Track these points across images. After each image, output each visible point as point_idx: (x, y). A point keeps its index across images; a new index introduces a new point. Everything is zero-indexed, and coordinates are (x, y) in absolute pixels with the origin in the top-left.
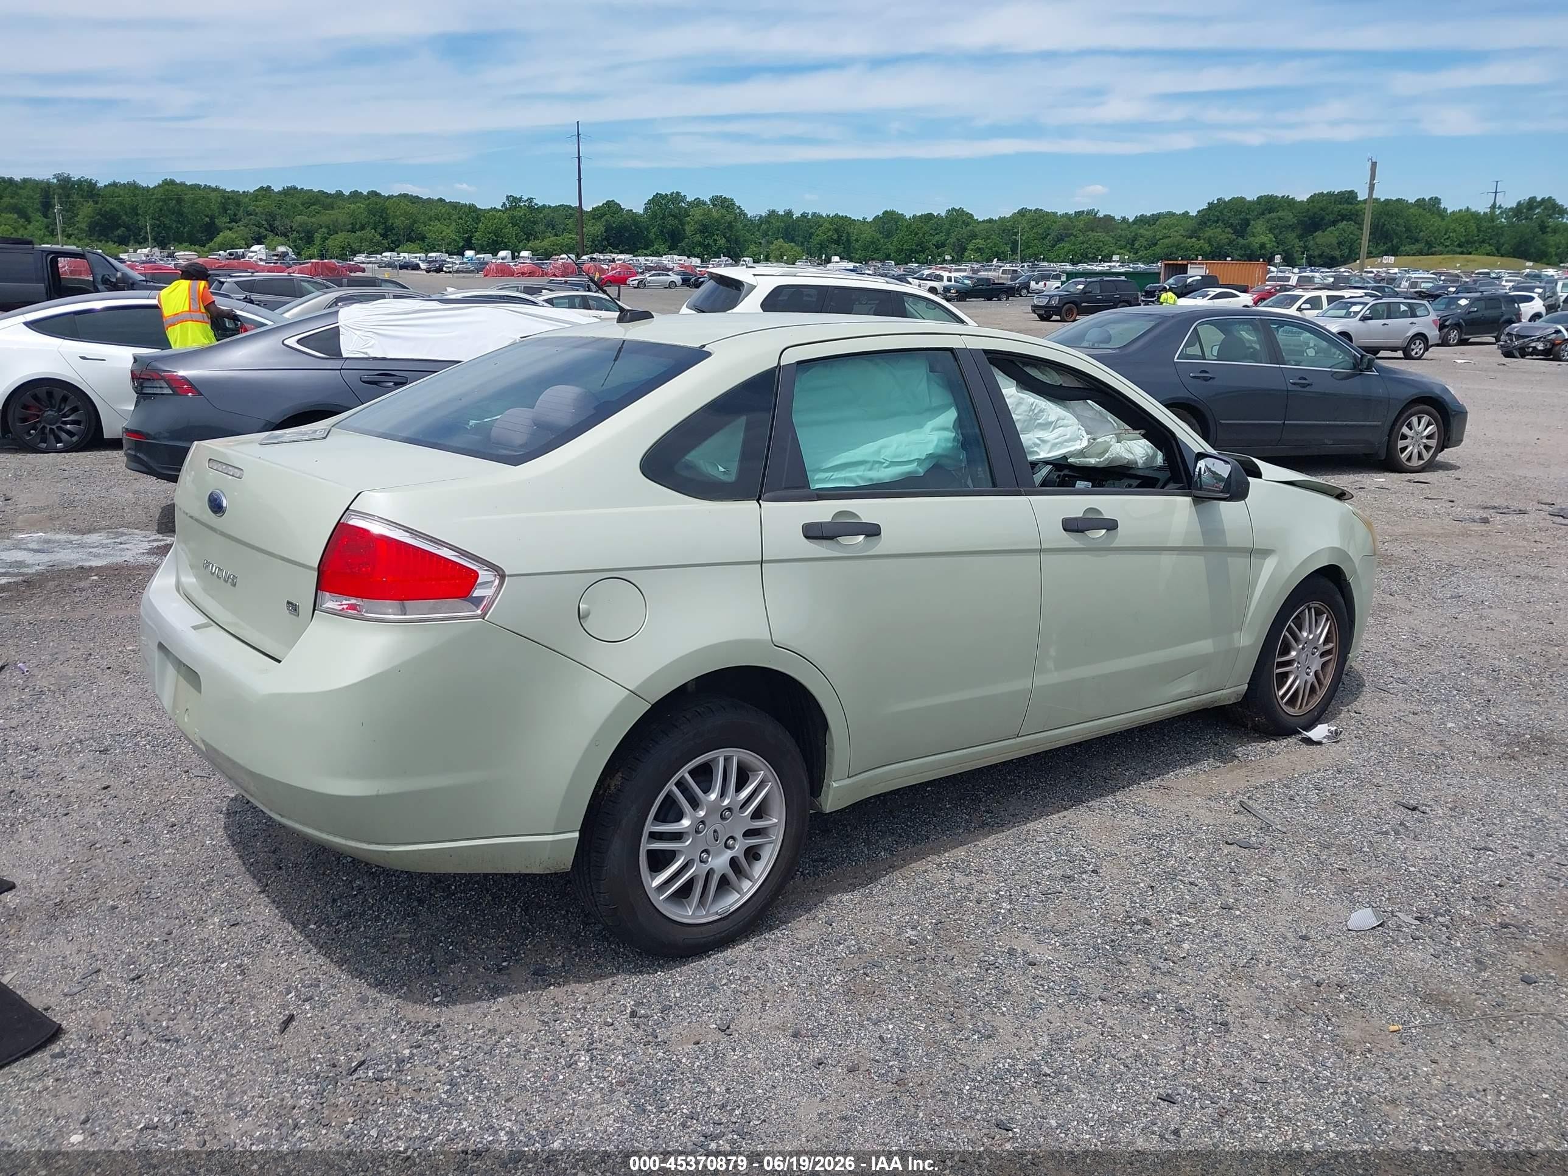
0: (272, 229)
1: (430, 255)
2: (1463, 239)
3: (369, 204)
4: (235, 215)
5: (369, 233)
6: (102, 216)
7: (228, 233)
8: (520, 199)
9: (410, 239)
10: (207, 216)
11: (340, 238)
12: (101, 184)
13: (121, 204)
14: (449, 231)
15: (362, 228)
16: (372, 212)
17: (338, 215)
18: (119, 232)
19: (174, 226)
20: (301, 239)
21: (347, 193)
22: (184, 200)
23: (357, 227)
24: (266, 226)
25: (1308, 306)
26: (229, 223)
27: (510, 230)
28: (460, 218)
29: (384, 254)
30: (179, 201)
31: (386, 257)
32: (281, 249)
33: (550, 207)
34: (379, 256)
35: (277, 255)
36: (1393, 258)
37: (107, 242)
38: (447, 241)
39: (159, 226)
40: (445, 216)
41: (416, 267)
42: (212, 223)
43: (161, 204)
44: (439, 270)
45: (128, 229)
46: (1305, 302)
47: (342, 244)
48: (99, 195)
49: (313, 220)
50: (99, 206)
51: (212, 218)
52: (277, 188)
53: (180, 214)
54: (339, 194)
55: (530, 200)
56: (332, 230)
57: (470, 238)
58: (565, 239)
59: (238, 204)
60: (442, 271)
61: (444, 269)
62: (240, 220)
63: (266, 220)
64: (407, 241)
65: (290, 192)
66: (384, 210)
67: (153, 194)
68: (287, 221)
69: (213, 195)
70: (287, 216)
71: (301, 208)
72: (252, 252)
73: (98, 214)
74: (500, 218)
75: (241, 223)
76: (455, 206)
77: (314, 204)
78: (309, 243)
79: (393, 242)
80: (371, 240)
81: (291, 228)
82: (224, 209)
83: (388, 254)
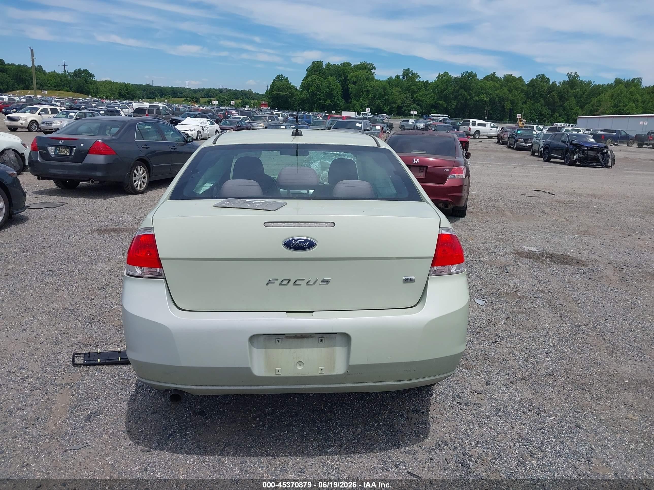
2: (56, 84)
25: (43, 113)
36: (46, 91)
46: (41, 111)
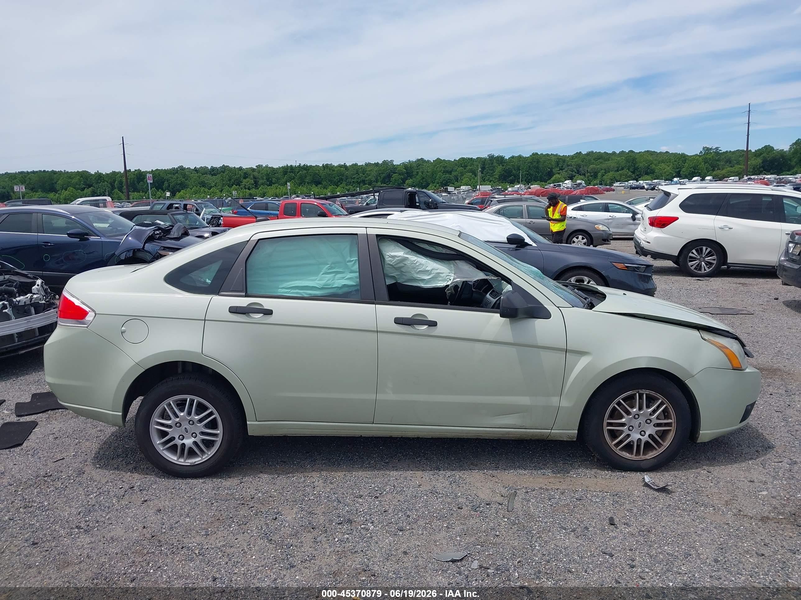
0: (578, 172)
1: (654, 181)
3: (627, 157)
4: (562, 167)
5: (625, 171)
6: (505, 171)
7: (557, 176)
8: (711, 149)
9: (647, 174)
10: (549, 168)
11: (611, 174)
12: (507, 157)
13: (513, 165)
14: (668, 168)
15: (622, 169)
16: (627, 161)
17: (611, 164)
18: (511, 178)
19: (534, 174)
20: (591, 176)
21: (618, 152)
22: (540, 162)
23: (620, 168)
24: (576, 171)
26: (559, 170)
27: (702, 165)
28: (675, 161)
29: (629, 182)
30: (538, 162)
31: (630, 183)
32: (579, 181)
33: (730, 151)
34: (626, 183)
35: (576, 185)
37: (505, 183)
38: (667, 173)
39: (528, 174)
40: (668, 161)
41: (643, 188)
42: (551, 171)
43: (530, 164)
44: (653, 189)
45: (515, 177)
47: (611, 178)
48: (505, 163)
49: (598, 166)
50: (504, 167)
51: (551, 169)
52: (584, 152)
53: (537, 168)
54: (614, 153)
55: (717, 148)
56: (607, 171)
57: (680, 171)
58: (737, 168)
59: (564, 161)
60: (655, 189)
61: (656, 188)
62: (564, 169)
63: (576, 168)
64: (645, 175)
65: (590, 154)
66: (634, 159)
67: (527, 160)
68: (586, 168)
69: (553, 158)
70: (586, 165)
71: (593, 161)
72: (565, 184)
73: (503, 171)
74: (697, 160)
75: (564, 170)
76: (675, 155)
77: (599, 159)
78: (596, 178)
79: (637, 175)
80: (626, 175)
81: (587, 171)
82: (557, 164)
83: (631, 182)
